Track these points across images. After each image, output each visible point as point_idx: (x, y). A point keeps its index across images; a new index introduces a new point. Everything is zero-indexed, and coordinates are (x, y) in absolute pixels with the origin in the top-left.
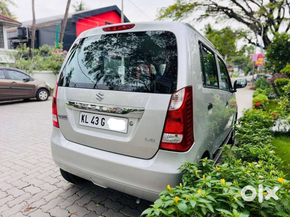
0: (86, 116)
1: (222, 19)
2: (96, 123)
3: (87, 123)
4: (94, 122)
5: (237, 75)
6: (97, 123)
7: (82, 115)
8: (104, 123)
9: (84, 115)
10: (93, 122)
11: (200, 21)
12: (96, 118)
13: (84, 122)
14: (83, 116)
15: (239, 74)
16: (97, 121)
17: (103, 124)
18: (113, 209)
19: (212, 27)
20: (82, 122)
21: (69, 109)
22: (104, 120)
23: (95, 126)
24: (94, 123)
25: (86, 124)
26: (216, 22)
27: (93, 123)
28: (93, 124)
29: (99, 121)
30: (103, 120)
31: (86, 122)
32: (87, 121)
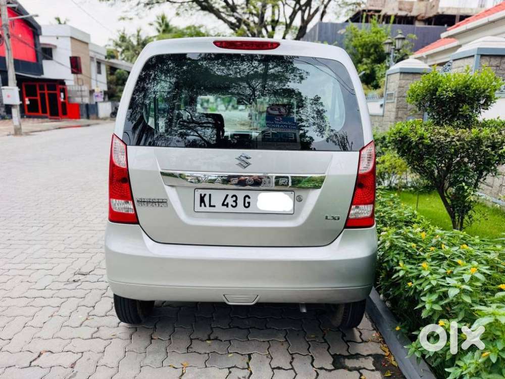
0: (210, 195)
1: (186, 10)
2: (232, 205)
3: (214, 206)
4: (228, 203)
5: (214, 107)
6: (234, 204)
7: (201, 195)
8: (249, 203)
9: (205, 195)
10: (225, 203)
11: (150, 8)
12: (232, 197)
13: (205, 206)
14: (203, 195)
15: (217, 106)
16: (235, 201)
17: (247, 205)
18: (235, 339)
19: (170, 21)
20: (201, 206)
21: (170, 188)
22: (249, 198)
23: (230, 209)
24: (230, 206)
25: (212, 209)
26: (178, 14)
27: (227, 205)
28: (227, 207)
29: (238, 202)
30: (247, 198)
31: (210, 206)
32: (212, 204)
